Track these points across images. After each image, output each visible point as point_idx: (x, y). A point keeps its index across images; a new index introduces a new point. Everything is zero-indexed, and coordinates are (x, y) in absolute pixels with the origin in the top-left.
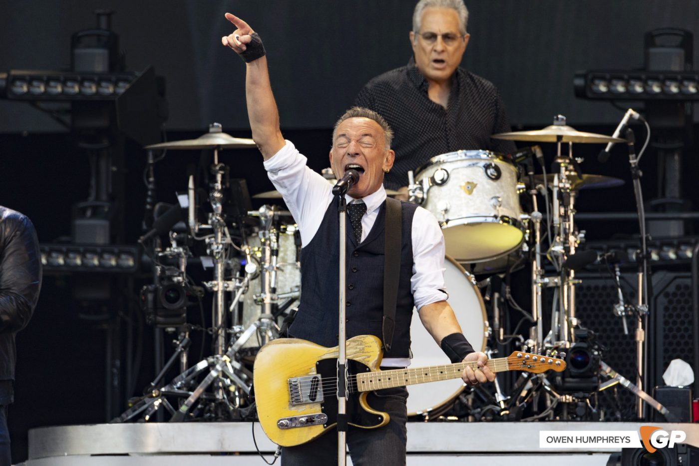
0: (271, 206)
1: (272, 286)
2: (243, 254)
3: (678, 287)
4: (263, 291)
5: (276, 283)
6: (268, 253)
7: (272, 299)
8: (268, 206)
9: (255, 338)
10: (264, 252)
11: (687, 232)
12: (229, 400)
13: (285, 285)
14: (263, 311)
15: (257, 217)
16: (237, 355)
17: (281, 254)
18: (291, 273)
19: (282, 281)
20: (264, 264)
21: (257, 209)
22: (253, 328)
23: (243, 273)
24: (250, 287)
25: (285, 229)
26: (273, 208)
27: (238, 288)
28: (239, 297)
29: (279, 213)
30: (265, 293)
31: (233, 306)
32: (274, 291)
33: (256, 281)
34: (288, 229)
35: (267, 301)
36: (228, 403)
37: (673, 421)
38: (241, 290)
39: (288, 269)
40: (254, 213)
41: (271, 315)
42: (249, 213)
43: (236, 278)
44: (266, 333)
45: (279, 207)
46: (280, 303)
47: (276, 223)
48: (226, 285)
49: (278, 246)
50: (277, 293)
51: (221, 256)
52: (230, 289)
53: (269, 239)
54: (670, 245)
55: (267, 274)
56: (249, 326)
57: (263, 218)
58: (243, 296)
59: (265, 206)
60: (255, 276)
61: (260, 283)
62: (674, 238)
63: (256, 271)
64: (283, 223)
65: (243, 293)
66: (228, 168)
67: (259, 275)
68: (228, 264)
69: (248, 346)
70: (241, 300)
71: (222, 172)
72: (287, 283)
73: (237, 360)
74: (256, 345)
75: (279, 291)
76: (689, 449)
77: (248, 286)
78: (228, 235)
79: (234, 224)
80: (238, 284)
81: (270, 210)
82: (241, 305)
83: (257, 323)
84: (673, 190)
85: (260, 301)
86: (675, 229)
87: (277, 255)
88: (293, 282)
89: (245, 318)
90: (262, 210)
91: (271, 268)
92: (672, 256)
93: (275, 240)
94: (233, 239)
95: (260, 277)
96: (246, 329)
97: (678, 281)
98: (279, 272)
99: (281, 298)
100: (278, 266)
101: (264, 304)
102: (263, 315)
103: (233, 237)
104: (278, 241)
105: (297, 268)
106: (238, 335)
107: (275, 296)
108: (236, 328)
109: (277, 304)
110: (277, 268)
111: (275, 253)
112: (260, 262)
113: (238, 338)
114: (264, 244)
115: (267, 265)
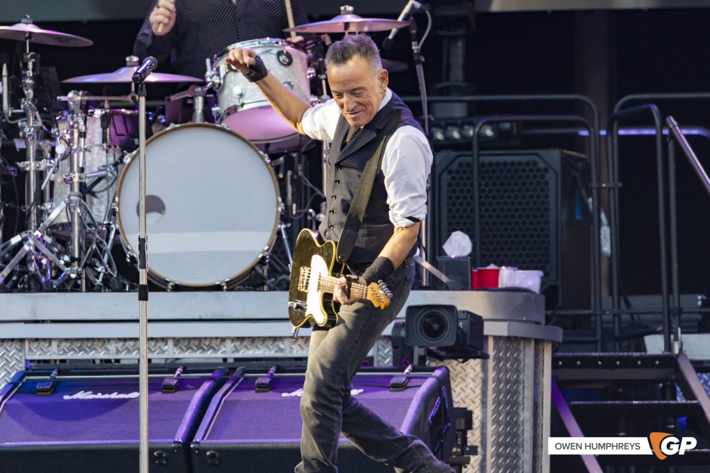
0: (79, 91)
1: (81, 165)
2: (53, 136)
3: (461, 165)
4: (72, 170)
5: (84, 163)
6: (76, 135)
7: (80, 178)
8: (76, 91)
9: (64, 214)
10: (72, 134)
11: (470, 114)
12: (41, 273)
13: (93, 165)
14: (72, 189)
15: (66, 102)
16: (49, 230)
17: (88, 136)
18: (98, 154)
19: (90, 161)
20: (73, 146)
21: (66, 94)
22: (63, 205)
23: (53, 154)
24: (60, 167)
25: (93, 113)
26: (80, 93)
27: (49, 168)
28: (50, 176)
29: (86, 98)
30: (74, 173)
31: (45, 185)
32: (82, 170)
33: (66, 161)
34: (95, 113)
35: (76, 180)
36: (40, 275)
37: (454, 289)
38: (52, 170)
39: (96, 150)
40: (63, 98)
41: (80, 193)
42: (58, 98)
43: (47, 159)
44: (75, 209)
45: (86, 92)
46: (88, 182)
47: (83, 107)
48: (37, 165)
49: (86, 128)
50: (85, 172)
51: (33, 138)
52: (42, 168)
53: (77, 122)
54: (454, 125)
55: (75, 155)
56: (60, 203)
57: (71, 103)
58: (53, 175)
59: (73, 91)
60: (64, 157)
61: (69, 163)
62: (458, 119)
63: (65, 152)
64: (90, 107)
65: (54, 172)
66: (39, 56)
67: (68, 156)
68: (39, 146)
69: (58, 221)
70: (52, 179)
71: (33, 60)
72: (95, 163)
73: (49, 235)
74: (65, 220)
75: (87, 171)
76: (469, 315)
77: (58, 166)
78: (39, 119)
79: (45, 109)
80: (49, 164)
81: (78, 95)
82: (52, 183)
83: (67, 200)
84: (457, 73)
85: (70, 180)
86: (458, 111)
87: (85, 137)
88: (100, 161)
89: (55, 196)
90: (70, 95)
91: (79, 149)
92: (456, 135)
93: (82, 123)
94: (44, 123)
95: (69, 158)
96: (57, 206)
97: (461, 159)
98: (87, 153)
99: (89, 177)
100: (85, 147)
101: (73, 183)
102: (72, 193)
103: (44, 120)
104: (85, 124)
105: (103, 149)
106: (49, 212)
107: (83, 175)
108: (48, 206)
109: (85, 182)
110: (85, 149)
111: (83, 135)
112: (69, 143)
113: (49, 214)
114: (72, 127)
115: (75, 147)
